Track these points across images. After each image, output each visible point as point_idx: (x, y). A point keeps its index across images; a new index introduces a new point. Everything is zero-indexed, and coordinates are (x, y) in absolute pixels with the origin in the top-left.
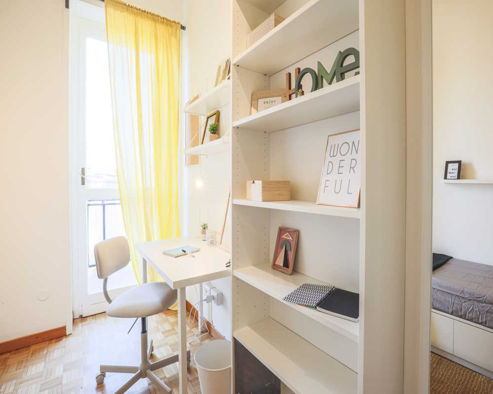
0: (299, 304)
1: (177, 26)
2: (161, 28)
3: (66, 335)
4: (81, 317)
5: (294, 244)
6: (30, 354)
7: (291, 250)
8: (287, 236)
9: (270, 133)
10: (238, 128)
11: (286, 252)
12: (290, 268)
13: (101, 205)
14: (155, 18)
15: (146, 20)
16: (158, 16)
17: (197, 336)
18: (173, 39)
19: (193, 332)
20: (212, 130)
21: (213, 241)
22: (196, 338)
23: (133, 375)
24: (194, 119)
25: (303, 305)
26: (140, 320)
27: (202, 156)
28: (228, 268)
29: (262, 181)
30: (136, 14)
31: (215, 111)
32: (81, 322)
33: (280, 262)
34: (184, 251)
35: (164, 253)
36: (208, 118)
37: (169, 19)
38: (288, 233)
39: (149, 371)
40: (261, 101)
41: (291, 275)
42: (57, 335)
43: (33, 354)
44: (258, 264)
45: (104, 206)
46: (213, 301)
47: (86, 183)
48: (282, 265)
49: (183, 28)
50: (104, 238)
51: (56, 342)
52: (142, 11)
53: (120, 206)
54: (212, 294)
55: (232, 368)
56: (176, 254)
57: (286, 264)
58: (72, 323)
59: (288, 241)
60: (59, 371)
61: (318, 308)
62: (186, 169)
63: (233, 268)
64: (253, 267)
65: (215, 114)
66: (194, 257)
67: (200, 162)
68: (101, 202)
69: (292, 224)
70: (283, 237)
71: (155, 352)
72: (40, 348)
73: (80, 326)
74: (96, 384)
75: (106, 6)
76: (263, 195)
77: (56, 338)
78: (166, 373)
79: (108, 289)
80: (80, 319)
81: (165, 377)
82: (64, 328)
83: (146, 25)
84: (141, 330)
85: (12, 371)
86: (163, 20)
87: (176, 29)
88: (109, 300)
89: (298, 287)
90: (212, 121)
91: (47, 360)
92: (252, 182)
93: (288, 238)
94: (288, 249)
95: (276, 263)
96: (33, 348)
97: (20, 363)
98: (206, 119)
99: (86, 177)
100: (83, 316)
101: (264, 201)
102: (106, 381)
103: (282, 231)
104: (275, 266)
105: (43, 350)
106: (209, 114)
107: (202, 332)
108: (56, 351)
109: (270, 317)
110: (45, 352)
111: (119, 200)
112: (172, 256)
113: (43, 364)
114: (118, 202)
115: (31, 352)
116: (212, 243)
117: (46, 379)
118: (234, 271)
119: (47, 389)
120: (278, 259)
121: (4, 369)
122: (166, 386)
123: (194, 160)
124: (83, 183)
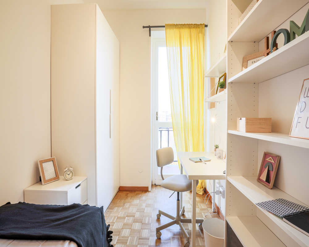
0: (268, 211)
1: (202, 27)
2: (194, 31)
3: (148, 191)
4: (155, 184)
5: (275, 166)
6: (135, 195)
7: (272, 171)
8: (270, 159)
9: (259, 83)
10: (232, 83)
11: (269, 171)
12: (270, 184)
13: (167, 130)
14: (190, 26)
15: (185, 28)
16: (191, 24)
17: (211, 213)
18: (200, 35)
19: (208, 210)
20: (221, 86)
21: (221, 156)
22: (209, 214)
23: (172, 221)
24: (212, 80)
25: (271, 213)
26: (176, 193)
27: (217, 103)
28: (224, 174)
29: (246, 118)
30: (180, 28)
31: (223, 74)
32: (155, 187)
33: (264, 177)
34: (201, 160)
35: (190, 159)
36: (220, 78)
37: (198, 24)
38: (271, 157)
39: (180, 222)
40: (250, 62)
41: (271, 189)
42: (145, 190)
43: (136, 195)
44: (246, 176)
45: (168, 131)
46: (220, 194)
47: (158, 120)
48: (265, 180)
49: (206, 26)
50: (168, 146)
51: (145, 193)
52: (183, 25)
53: (173, 132)
54: (220, 190)
55: (224, 239)
56: (196, 161)
57: (268, 180)
58: (151, 187)
59: (271, 163)
60: (144, 205)
61: (284, 219)
62: (208, 111)
63: (227, 175)
64: (242, 177)
65: (224, 75)
66: (206, 164)
67: (215, 107)
68: (167, 129)
69: (275, 151)
70: (267, 159)
71: (185, 213)
72: (139, 193)
73: (154, 189)
74: (157, 218)
75: (166, 29)
76: (247, 128)
77: (145, 191)
78: (189, 227)
79: (163, 174)
80: (154, 185)
81: (188, 229)
82: (147, 188)
83: (185, 32)
84: (177, 199)
85: (129, 199)
86: (194, 26)
87: (202, 28)
88: (163, 179)
89: (274, 199)
90: (222, 80)
91: (140, 200)
92: (240, 119)
93: (272, 161)
94: (271, 169)
95: (260, 178)
96: (137, 192)
97: (132, 197)
98: (219, 79)
99: (158, 116)
100: (156, 184)
101: (247, 132)
102: (161, 218)
103: (266, 155)
104: (259, 180)
105: (140, 195)
106: (221, 76)
107: (214, 212)
108: (144, 197)
109: (256, 216)
110: (140, 196)
111: (172, 128)
112: (193, 161)
113: (139, 200)
114: (172, 129)
115: (136, 194)
116: (220, 157)
117: (139, 207)
118: (228, 177)
119: (139, 212)
120: (262, 176)
121: (127, 197)
122: (187, 234)
123: (212, 105)
124: (157, 119)
